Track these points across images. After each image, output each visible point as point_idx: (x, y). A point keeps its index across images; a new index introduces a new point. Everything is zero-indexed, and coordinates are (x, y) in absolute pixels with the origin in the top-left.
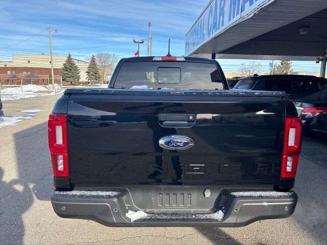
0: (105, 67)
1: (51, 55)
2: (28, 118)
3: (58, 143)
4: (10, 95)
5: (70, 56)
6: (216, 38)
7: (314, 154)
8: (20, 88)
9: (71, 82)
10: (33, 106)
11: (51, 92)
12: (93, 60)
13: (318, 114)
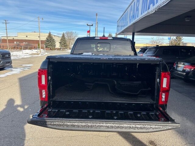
0: (70, 39)
1: (40, 33)
2: (26, 69)
3: (42, 84)
4: (16, 56)
5: (50, 33)
6: (134, 24)
7: (190, 93)
8: (21, 52)
9: (51, 49)
10: (29, 62)
11: (39, 54)
12: (63, 35)
13: (193, 69)
